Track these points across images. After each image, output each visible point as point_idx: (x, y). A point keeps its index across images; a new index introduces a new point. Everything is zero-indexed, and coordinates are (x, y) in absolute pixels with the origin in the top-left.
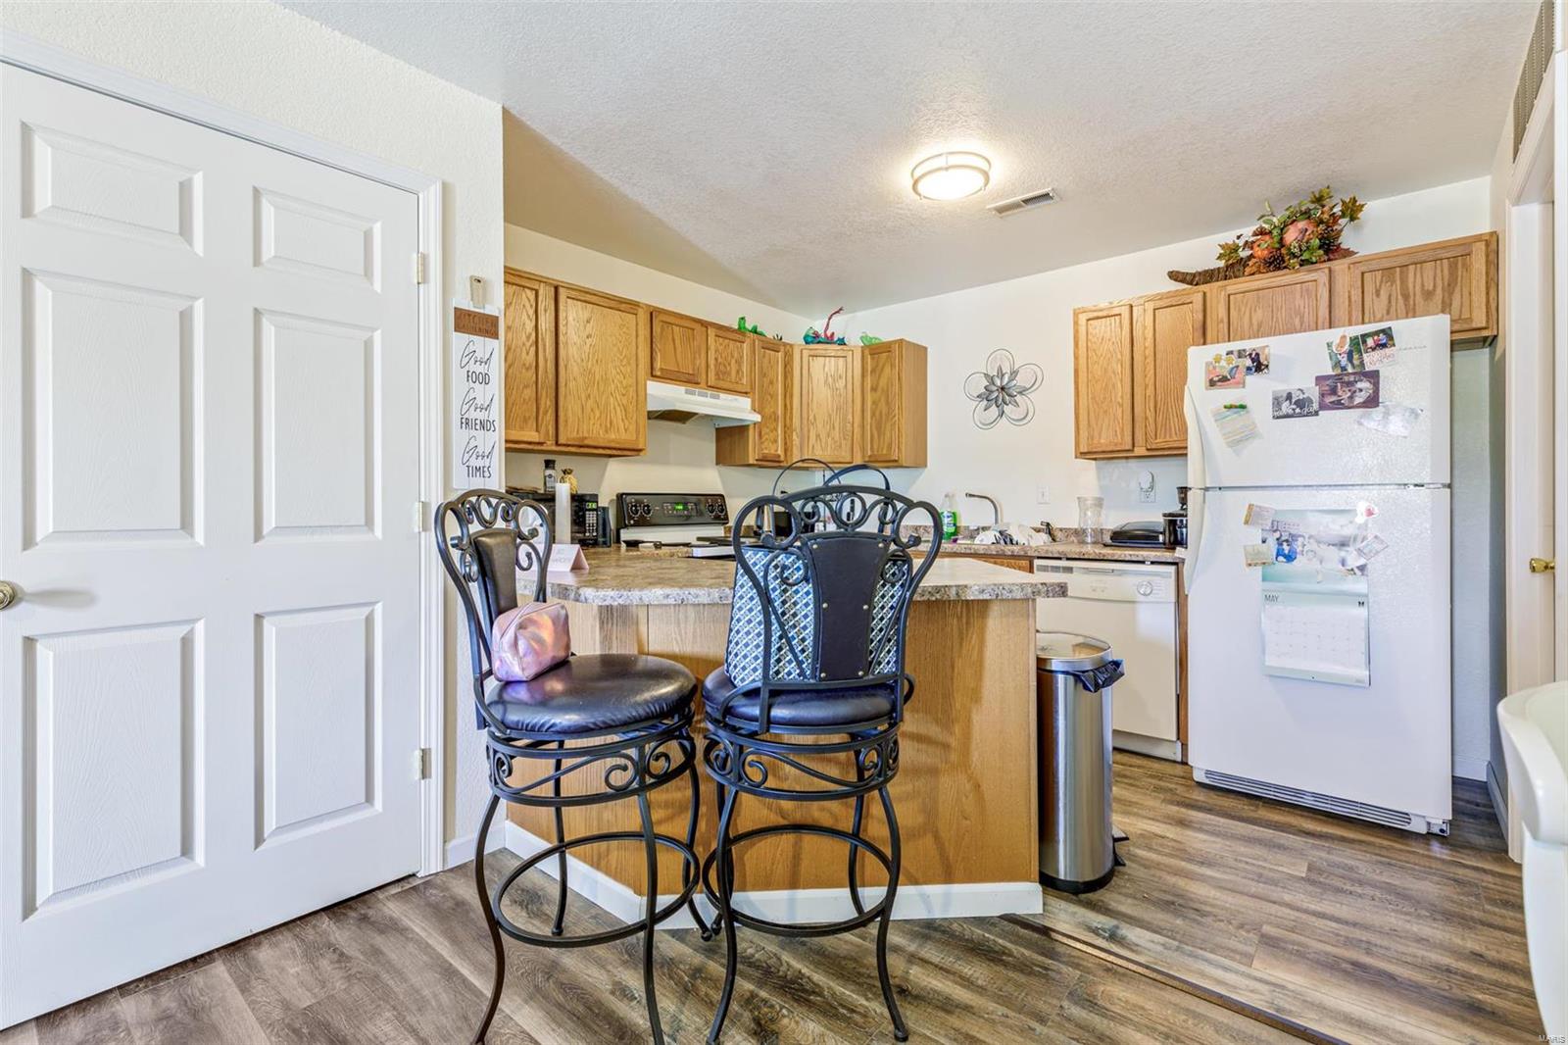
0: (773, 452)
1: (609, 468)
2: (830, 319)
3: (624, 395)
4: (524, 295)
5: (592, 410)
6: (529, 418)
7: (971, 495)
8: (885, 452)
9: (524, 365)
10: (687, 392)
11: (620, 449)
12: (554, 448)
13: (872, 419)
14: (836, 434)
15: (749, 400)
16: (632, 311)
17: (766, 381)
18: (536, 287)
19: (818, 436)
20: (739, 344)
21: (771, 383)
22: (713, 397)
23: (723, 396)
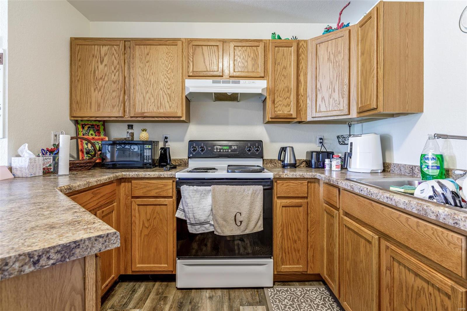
0: (286, 112)
1: (189, 128)
2: (340, 14)
3: (168, 89)
4: (113, 48)
5: (150, 99)
7: (439, 136)
8: (368, 103)
9: (113, 81)
11: (167, 117)
12: (129, 119)
13: (361, 78)
14: (336, 95)
16: (174, 44)
17: (279, 68)
18: (118, 44)
19: (323, 98)
20: (255, 48)
21: (285, 68)
22: (233, 82)
23: (242, 81)
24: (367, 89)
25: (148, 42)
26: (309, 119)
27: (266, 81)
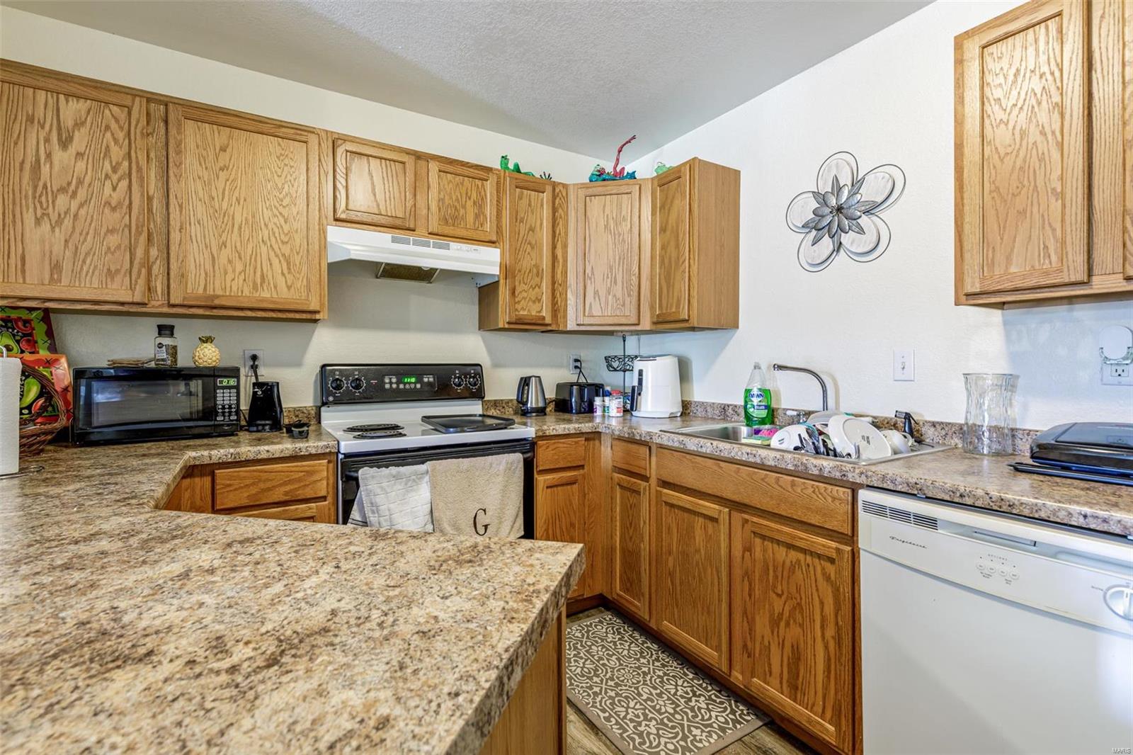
0: (534, 313)
2: (620, 151)
3: (283, 243)
4: (107, 112)
5: (230, 261)
6: (118, 271)
7: (781, 367)
9: (108, 203)
10: (394, 240)
11: (280, 311)
12: (166, 310)
13: (660, 268)
14: (618, 290)
15: (498, 251)
16: (298, 137)
17: (523, 229)
18: (128, 103)
19: (596, 293)
20: (479, 183)
21: (532, 229)
22: (436, 246)
23: (454, 245)
24: (671, 288)
25: (223, 119)
26: (571, 326)
27: (499, 250)
